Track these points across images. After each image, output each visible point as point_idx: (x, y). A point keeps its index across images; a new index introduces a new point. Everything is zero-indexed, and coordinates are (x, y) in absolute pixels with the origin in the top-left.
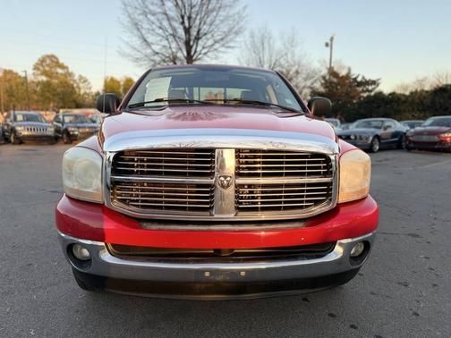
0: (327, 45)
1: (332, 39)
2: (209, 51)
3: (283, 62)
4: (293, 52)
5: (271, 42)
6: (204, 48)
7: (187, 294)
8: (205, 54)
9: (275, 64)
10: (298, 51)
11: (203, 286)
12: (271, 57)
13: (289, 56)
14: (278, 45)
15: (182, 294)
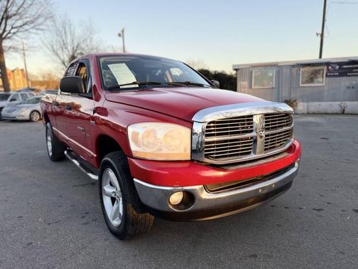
0: (120, 35)
1: (123, 31)
2: (17, 31)
3: (83, 45)
4: (91, 38)
5: (72, 28)
6: (12, 28)
7: (245, 207)
8: (14, 33)
9: (77, 47)
10: (95, 37)
11: (252, 200)
12: (73, 41)
13: (88, 41)
14: (78, 31)
15: (241, 208)
